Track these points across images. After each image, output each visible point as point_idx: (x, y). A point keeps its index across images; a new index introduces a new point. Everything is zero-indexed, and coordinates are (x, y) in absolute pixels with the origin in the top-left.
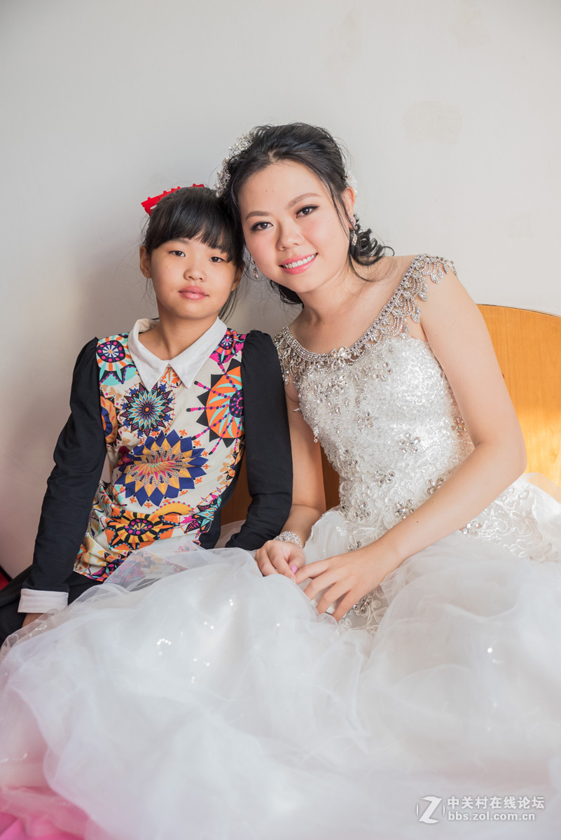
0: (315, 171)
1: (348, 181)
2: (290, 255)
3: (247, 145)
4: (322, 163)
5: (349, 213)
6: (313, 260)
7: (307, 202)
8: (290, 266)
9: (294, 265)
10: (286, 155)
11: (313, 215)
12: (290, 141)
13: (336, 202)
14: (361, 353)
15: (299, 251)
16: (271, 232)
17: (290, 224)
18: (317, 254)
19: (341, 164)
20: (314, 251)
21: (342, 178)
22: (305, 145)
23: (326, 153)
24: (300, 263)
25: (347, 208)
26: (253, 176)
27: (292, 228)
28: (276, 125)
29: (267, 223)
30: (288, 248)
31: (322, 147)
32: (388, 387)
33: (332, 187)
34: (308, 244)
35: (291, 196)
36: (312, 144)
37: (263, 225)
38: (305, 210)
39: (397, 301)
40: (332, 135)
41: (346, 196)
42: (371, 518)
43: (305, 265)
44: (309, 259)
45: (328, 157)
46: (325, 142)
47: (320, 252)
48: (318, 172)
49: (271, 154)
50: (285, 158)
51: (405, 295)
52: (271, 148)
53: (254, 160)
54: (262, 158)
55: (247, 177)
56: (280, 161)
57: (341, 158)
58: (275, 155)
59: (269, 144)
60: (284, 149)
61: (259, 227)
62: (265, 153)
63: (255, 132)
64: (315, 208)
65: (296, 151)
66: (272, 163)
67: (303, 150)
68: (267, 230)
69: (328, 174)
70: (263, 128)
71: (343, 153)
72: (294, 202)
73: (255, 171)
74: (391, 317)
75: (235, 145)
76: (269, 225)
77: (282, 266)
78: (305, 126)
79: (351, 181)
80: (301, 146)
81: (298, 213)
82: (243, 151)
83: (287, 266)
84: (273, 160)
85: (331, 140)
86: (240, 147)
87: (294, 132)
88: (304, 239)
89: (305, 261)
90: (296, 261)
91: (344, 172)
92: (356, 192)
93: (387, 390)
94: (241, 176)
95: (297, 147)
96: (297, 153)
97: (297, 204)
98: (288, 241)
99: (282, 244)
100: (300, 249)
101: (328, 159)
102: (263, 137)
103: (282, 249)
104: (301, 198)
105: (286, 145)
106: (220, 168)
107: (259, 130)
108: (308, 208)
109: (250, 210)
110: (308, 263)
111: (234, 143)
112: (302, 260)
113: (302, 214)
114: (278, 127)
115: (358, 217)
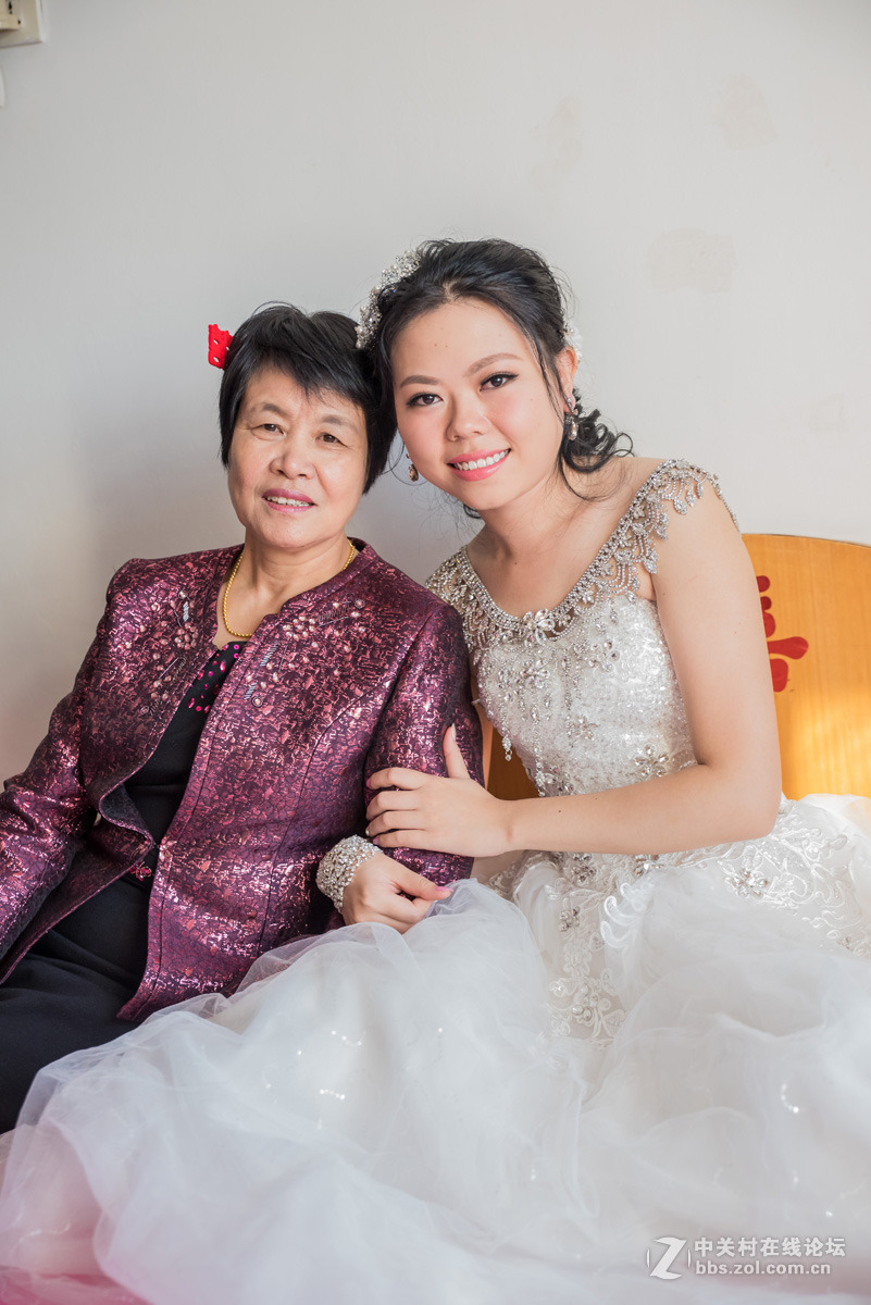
0: (515, 319)
1: (567, 337)
2: (466, 449)
3: (411, 268)
4: (528, 306)
5: (565, 389)
6: (502, 460)
7: (500, 366)
8: (466, 467)
9: (472, 465)
10: (471, 290)
11: (509, 389)
12: (480, 268)
13: (546, 371)
14: (569, 621)
15: (481, 443)
16: (438, 410)
17: (469, 400)
18: (510, 450)
19: (559, 310)
20: (506, 445)
21: (558, 332)
22: (503, 276)
23: (534, 290)
24: (481, 463)
25: (562, 380)
26: (416, 319)
27: (472, 406)
28: (460, 241)
29: (434, 396)
30: (463, 438)
31: (530, 281)
32: (613, 681)
33: (542, 345)
34: (496, 432)
35: (476, 355)
36: (513, 276)
37: (427, 398)
38: (496, 380)
39: (624, 538)
40: (548, 264)
41: (563, 361)
42: (597, 877)
43: (490, 467)
44: (497, 458)
45: (538, 297)
46: (535, 274)
47: (514, 448)
48: (521, 321)
49: (447, 287)
50: (470, 295)
51: (635, 528)
52: (449, 276)
53: (420, 294)
54: (432, 293)
55: (407, 319)
56: (461, 298)
57: (559, 300)
58: (454, 289)
59: (446, 270)
60: (469, 281)
61: (421, 401)
62: (438, 284)
63: (426, 250)
64: (511, 377)
65: (487, 285)
66: (448, 301)
67: (500, 284)
68: (433, 406)
69: (536, 325)
70: (438, 244)
71: (564, 292)
72: (479, 366)
73: (420, 312)
74: (612, 562)
75: (392, 267)
76: (436, 399)
77: (452, 465)
78: (505, 244)
79: (574, 337)
80: (496, 277)
81: (483, 383)
82: (405, 278)
83: (460, 466)
84: (450, 296)
85: (545, 271)
86: (399, 271)
87: (487, 253)
88: (490, 423)
89: (490, 461)
90: (475, 459)
91: (563, 322)
92: (578, 354)
93: (611, 684)
94: (397, 318)
95: (491, 279)
96: (490, 288)
97: (483, 370)
98: (465, 426)
99: (456, 432)
100: (483, 442)
101: (538, 301)
102: (438, 259)
103: (453, 439)
104: (489, 360)
105: (474, 274)
106: (366, 302)
107: (434, 246)
108: (501, 376)
109: (409, 372)
110: (496, 464)
111: (392, 264)
112: (485, 458)
113: (489, 385)
114: (462, 244)
115: (579, 394)
